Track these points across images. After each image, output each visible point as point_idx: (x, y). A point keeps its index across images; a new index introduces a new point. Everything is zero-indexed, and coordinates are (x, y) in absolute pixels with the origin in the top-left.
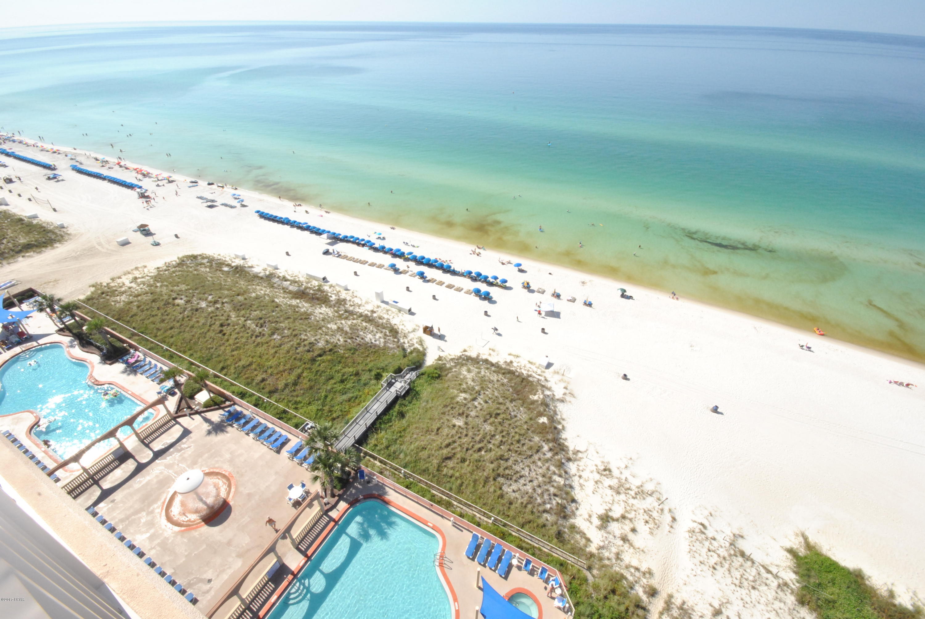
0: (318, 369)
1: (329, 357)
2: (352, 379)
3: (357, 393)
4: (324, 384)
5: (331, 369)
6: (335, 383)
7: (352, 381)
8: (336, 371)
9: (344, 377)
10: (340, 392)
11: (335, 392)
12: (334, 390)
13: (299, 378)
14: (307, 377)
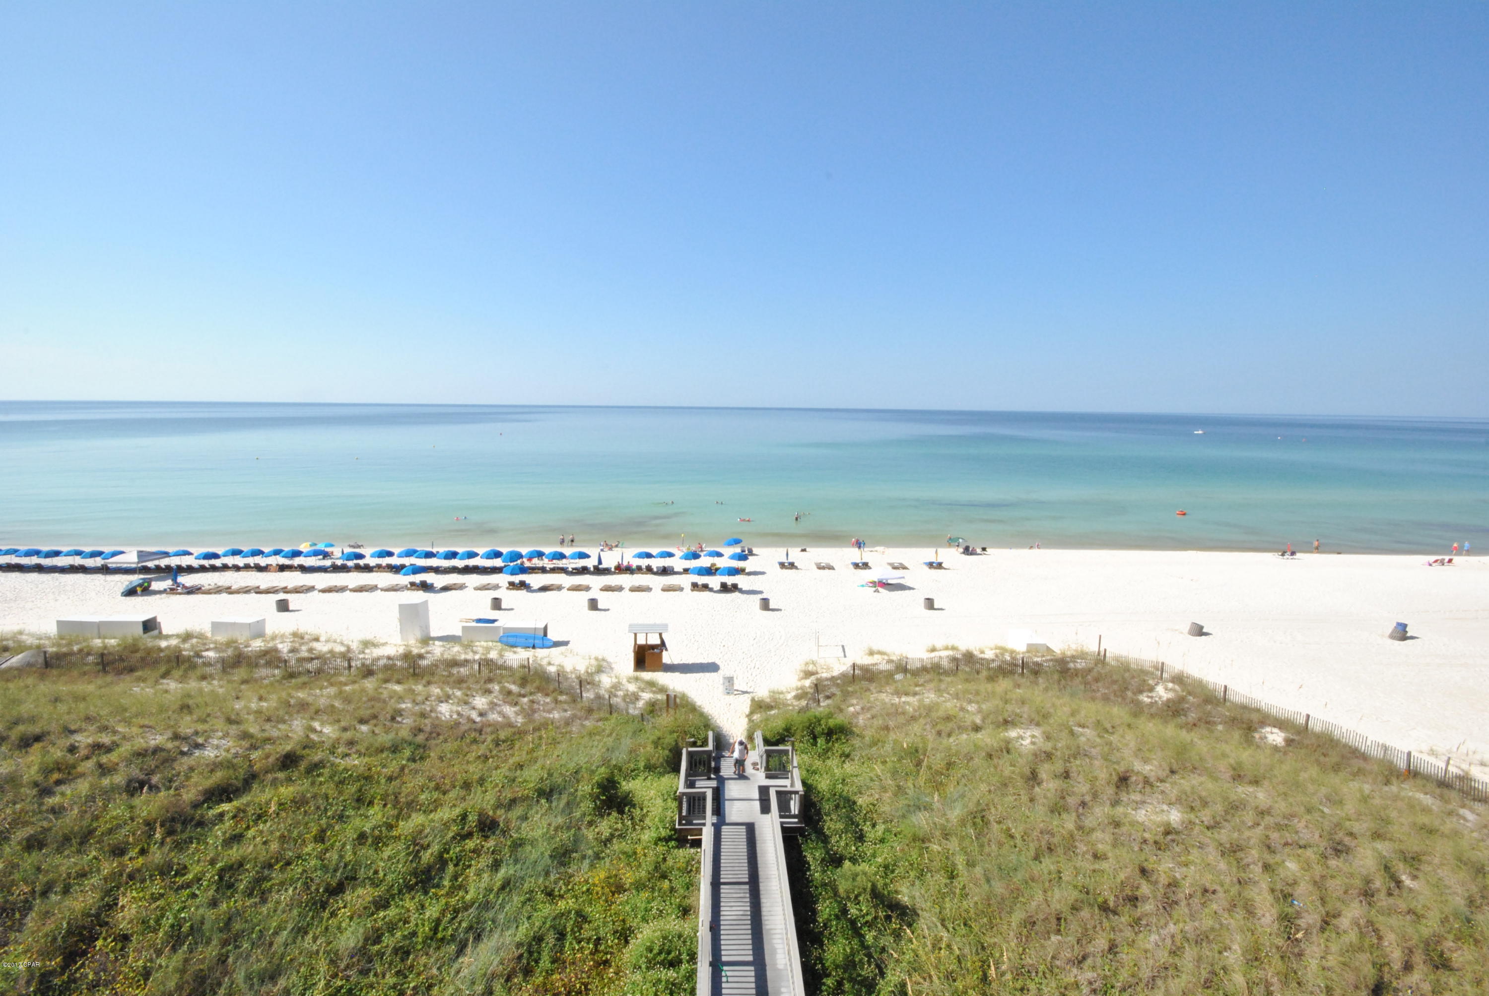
0: (235, 853)
1: (287, 792)
2: (476, 851)
3: (546, 910)
4: (301, 931)
5: (320, 838)
6: (382, 904)
7: (484, 861)
8: (362, 837)
9: (427, 857)
10: (435, 938)
11: (403, 952)
12: (388, 941)
13: (71, 957)
14: (146, 926)
